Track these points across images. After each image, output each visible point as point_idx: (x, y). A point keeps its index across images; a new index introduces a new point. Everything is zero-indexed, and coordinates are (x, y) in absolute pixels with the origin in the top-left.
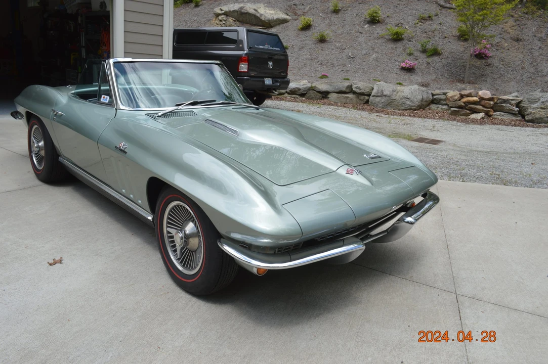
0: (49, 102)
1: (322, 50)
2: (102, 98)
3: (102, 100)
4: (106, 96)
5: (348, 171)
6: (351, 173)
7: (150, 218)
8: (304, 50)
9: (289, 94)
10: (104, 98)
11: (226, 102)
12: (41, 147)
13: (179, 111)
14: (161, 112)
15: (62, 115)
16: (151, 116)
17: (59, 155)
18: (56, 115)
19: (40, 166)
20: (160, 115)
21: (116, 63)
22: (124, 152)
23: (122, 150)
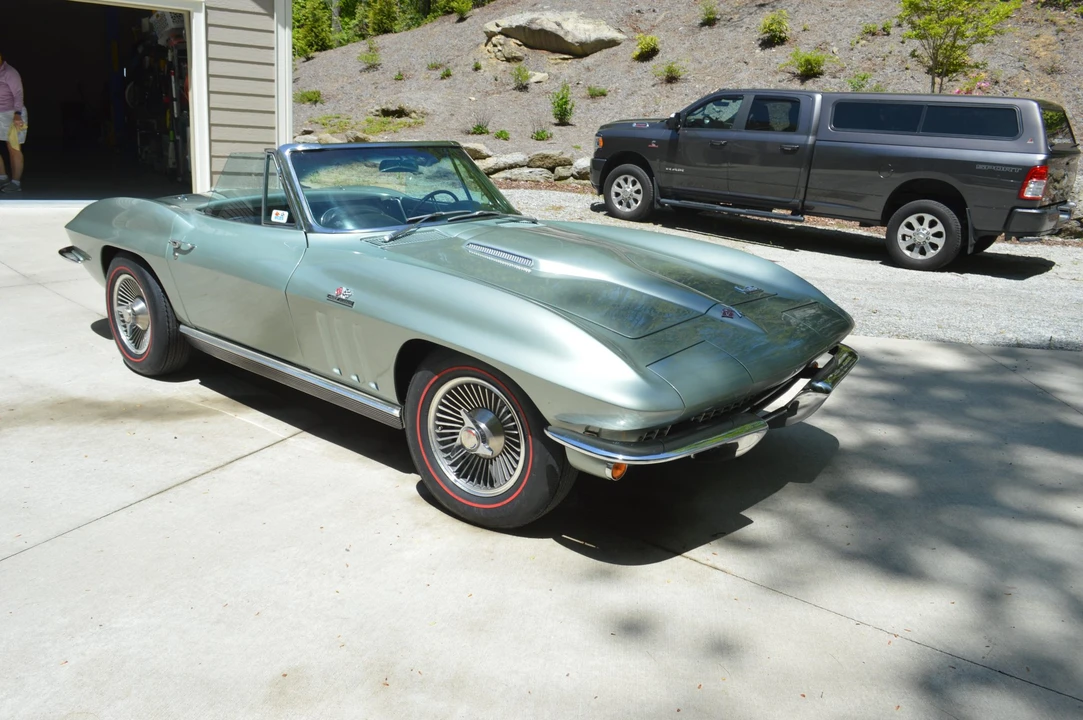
0: (164, 228)
1: (667, 97)
2: (273, 215)
3: (274, 218)
4: (280, 212)
5: (724, 313)
6: (731, 316)
7: (396, 413)
8: (635, 97)
9: (576, 178)
10: (277, 214)
11: (486, 212)
12: (139, 314)
13: (414, 232)
14: (387, 234)
15: (192, 249)
16: (372, 241)
17: (179, 323)
18: (178, 250)
19: (137, 346)
20: (387, 239)
21: (294, 153)
22: (349, 302)
23: (343, 300)
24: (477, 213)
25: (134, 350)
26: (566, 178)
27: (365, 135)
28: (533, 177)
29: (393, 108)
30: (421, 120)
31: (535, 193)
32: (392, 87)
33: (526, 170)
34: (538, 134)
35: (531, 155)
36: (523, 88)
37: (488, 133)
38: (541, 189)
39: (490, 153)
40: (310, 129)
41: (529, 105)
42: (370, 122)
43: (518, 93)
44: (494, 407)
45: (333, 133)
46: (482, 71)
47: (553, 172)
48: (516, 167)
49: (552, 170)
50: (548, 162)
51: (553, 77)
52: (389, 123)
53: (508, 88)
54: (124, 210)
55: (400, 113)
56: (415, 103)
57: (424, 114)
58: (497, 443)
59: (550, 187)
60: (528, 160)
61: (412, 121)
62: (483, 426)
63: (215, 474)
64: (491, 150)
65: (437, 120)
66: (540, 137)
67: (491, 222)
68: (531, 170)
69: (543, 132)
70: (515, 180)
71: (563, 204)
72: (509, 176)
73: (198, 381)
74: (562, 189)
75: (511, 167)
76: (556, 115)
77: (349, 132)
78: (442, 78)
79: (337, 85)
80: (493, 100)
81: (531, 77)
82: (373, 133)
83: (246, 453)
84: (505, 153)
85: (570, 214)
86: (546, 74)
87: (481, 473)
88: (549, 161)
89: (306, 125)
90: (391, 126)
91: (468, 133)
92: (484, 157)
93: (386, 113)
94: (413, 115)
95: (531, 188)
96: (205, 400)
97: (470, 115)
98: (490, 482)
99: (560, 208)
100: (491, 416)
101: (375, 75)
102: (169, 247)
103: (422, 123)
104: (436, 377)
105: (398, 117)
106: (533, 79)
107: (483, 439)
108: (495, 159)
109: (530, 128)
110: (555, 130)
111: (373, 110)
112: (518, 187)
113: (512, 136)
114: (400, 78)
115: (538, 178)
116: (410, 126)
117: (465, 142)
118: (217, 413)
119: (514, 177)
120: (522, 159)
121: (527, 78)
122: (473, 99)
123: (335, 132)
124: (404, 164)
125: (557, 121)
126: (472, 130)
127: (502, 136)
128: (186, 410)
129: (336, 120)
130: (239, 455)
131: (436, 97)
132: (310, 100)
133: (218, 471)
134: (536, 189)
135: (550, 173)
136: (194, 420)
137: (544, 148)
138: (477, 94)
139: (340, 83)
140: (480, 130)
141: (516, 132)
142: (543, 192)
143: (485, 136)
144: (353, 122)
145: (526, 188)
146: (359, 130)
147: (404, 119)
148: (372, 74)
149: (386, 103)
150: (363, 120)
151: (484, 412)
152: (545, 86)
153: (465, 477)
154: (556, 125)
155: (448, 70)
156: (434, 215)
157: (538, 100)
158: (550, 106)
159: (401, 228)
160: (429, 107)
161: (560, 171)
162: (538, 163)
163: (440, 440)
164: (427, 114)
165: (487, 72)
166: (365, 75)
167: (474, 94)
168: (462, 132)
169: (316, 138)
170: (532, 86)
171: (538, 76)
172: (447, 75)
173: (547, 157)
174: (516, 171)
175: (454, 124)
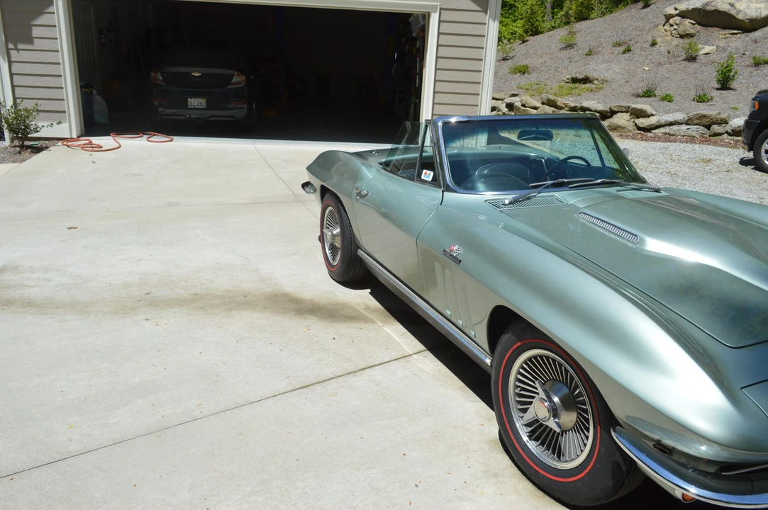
2: (423, 174)
3: (423, 177)
4: (428, 172)
7: (488, 361)
9: (730, 134)
10: (426, 173)
11: (608, 180)
12: (336, 236)
13: (535, 196)
14: (507, 197)
15: (367, 195)
16: (495, 204)
17: (358, 247)
18: (359, 194)
19: (334, 260)
20: (507, 202)
21: (446, 124)
22: (457, 259)
23: (454, 257)
24: (599, 181)
25: (331, 261)
26: (721, 134)
27: (555, 98)
28: (690, 132)
29: (580, 77)
30: (601, 85)
31: (689, 146)
32: (582, 61)
33: (684, 127)
34: (699, 97)
35: (690, 115)
36: (692, 59)
37: (655, 96)
38: (695, 143)
39: (654, 113)
40: (517, 93)
41: (695, 73)
42: (561, 87)
43: (686, 63)
44: (569, 383)
45: (532, 96)
46: (657, 46)
47: (709, 129)
48: (675, 124)
49: (708, 127)
50: (705, 121)
51: (720, 49)
52: (576, 88)
53: (679, 59)
54: (341, 160)
55: (586, 80)
56: (598, 73)
57: (604, 81)
58: (569, 418)
59: (704, 141)
60: (686, 119)
61: (594, 86)
62: (556, 399)
63: (346, 379)
64: (655, 110)
65: (614, 86)
66: (701, 99)
67: (612, 190)
68: (688, 127)
69: (705, 95)
70: (674, 135)
71: (713, 157)
72: (668, 131)
73: (369, 290)
74: (715, 144)
75: (671, 124)
76: (719, 81)
77: (543, 96)
78: (624, 53)
79: (541, 60)
80: (663, 70)
81: (700, 49)
82: (561, 96)
83: (377, 363)
84: (667, 112)
85: (718, 167)
86: (715, 47)
87: (551, 442)
88: (708, 120)
89: (514, 90)
90: (577, 91)
91: (638, 96)
92: (648, 116)
93: (575, 80)
94: (596, 82)
95: (687, 142)
96: (368, 308)
97: (642, 82)
98: (558, 452)
99: (709, 161)
100: (565, 390)
101: (572, 52)
102: (355, 191)
103: (602, 88)
104: (519, 344)
105: (584, 84)
106: (703, 51)
107: (555, 413)
108: (658, 117)
109: (693, 92)
110: (716, 94)
111: (565, 79)
112: (675, 141)
113: (677, 98)
114: (590, 54)
115: (694, 134)
116: (591, 90)
117: (634, 103)
118: (372, 321)
119: (672, 133)
120: (681, 118)
121: (697, 50)
122: (647, 68)
123: (534, 95)
124: (541, 133)
125: (719, 86)
126: (642, 94)
127: (667, 98)
128: (353, 314)
129: (536, 86)
130: (371, 364)
131: (616, 68)
132: (520, 72)
133: (351, 375)
134: (691, 143)
135: (706, 130)
136: (353, 325)
137: (703, 109)
138: (651, 65)
139: (544, 58)
140: (648, 94)
141: (680, 95)
142: (696, 146)
143: (653, 99)
144: (548, 87)
145: (681, 142)
146: (552, 94)
147: (588, 85)
148: (568, 51)
149: (576, 73)
150: (556, 86)
151: (560, 385)
152: (712, 57)
153: (536, 440)
154: (718, 89)
155: (629, 46)
156: (556, 181)
157: (704, 68)
158: (714, 74)
159: (523, 192)
160: (608, 76)
161: (715, 128)
162: (696, 122)
163: (518, 399)
164: (607, 81)
165: (662, 47)
166: (564, 52)
167: (648, 65)
168: (633, 95)
169: (519, 99)
170: (702, 59)
171: (708, 49)
172: (628, 50)
173: (705, 116)
174: (675, 128)
175: (627, 89)
